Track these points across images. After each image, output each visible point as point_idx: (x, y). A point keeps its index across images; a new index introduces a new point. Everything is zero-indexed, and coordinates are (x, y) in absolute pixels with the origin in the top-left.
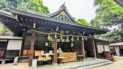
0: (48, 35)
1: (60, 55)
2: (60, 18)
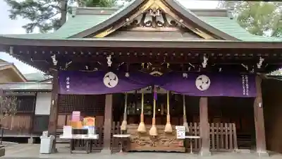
2: (146, 21)
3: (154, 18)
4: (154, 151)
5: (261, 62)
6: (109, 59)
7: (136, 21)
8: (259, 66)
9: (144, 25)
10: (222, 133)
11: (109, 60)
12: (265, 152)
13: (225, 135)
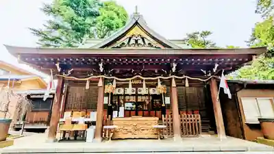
0: (85, 82)
1: (114, 122)
2: (131, 43)
3: (136, 41)
4: (135, 138)
5: (216, 67)
6: (101, 65)
7: (123, 44)
8: (214, 70)
9: (129, 46)
10: (190, 122)
11: (101, 67)
12: (225, 137)
13: (192, 124)
